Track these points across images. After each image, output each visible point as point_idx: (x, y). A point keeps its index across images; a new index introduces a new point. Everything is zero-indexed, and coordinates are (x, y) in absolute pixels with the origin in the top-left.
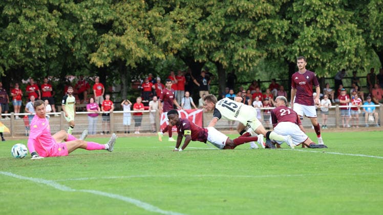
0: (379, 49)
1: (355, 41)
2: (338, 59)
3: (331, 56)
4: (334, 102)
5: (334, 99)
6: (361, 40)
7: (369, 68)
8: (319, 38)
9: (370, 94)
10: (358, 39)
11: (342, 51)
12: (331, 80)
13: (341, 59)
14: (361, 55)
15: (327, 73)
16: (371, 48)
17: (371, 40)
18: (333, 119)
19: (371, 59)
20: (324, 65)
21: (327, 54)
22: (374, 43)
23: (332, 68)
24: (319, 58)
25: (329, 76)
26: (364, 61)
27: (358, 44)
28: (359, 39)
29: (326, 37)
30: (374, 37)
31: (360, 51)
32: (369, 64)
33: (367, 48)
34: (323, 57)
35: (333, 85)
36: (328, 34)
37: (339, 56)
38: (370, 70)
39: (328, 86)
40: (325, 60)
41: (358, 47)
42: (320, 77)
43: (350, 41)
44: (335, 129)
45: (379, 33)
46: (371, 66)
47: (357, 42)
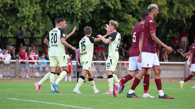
0: (53, 16)
1: (33, 8)
2: (19, 22)
3: (14, 19)
4: (15, 57)
5: (15, 54)
6: (38, 8)
7: (44, 31)
8: (4, 4)
9: (44, 52)
10: (35, 6)
11: (22, 16)
12: (13, 39)
13: (22, 22)
14: (38, 20)
15: (10, 33)
16: (46, 15)
17: (47, 8)
18: (13, 71)
19: (45, 24)
20: (7, 26)
21: (11, 18)
22: (49, 11)
23: (14, 29)
24: (4, 20)
25: (12, 36)
26: (40, 25)
27: (36, 11)
28: (37, 7)
29: (10, 3)
30: (49, 6)
31: (37, 17)
32: (43, 27)
33: (43, 15)
34: (7, 20)
35: (14, 43)
36: (11, 1)
37: (20, 19)
38: (44, 32)
39: (11, 44)
40: (9, 23)
41: (35, 13)
42: (3, 36)
43: (30, 8)
44: (14, 79)
45: (53, 3)
46: (46, 29)
47: (35, 9)
